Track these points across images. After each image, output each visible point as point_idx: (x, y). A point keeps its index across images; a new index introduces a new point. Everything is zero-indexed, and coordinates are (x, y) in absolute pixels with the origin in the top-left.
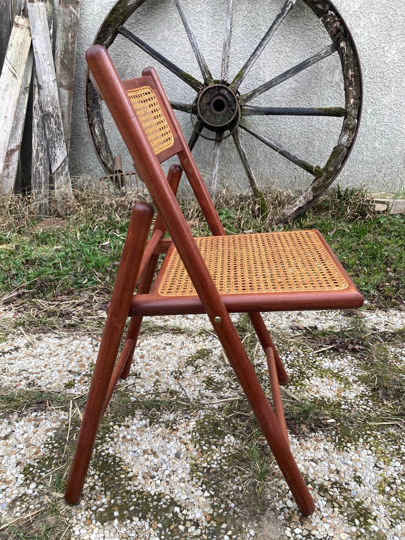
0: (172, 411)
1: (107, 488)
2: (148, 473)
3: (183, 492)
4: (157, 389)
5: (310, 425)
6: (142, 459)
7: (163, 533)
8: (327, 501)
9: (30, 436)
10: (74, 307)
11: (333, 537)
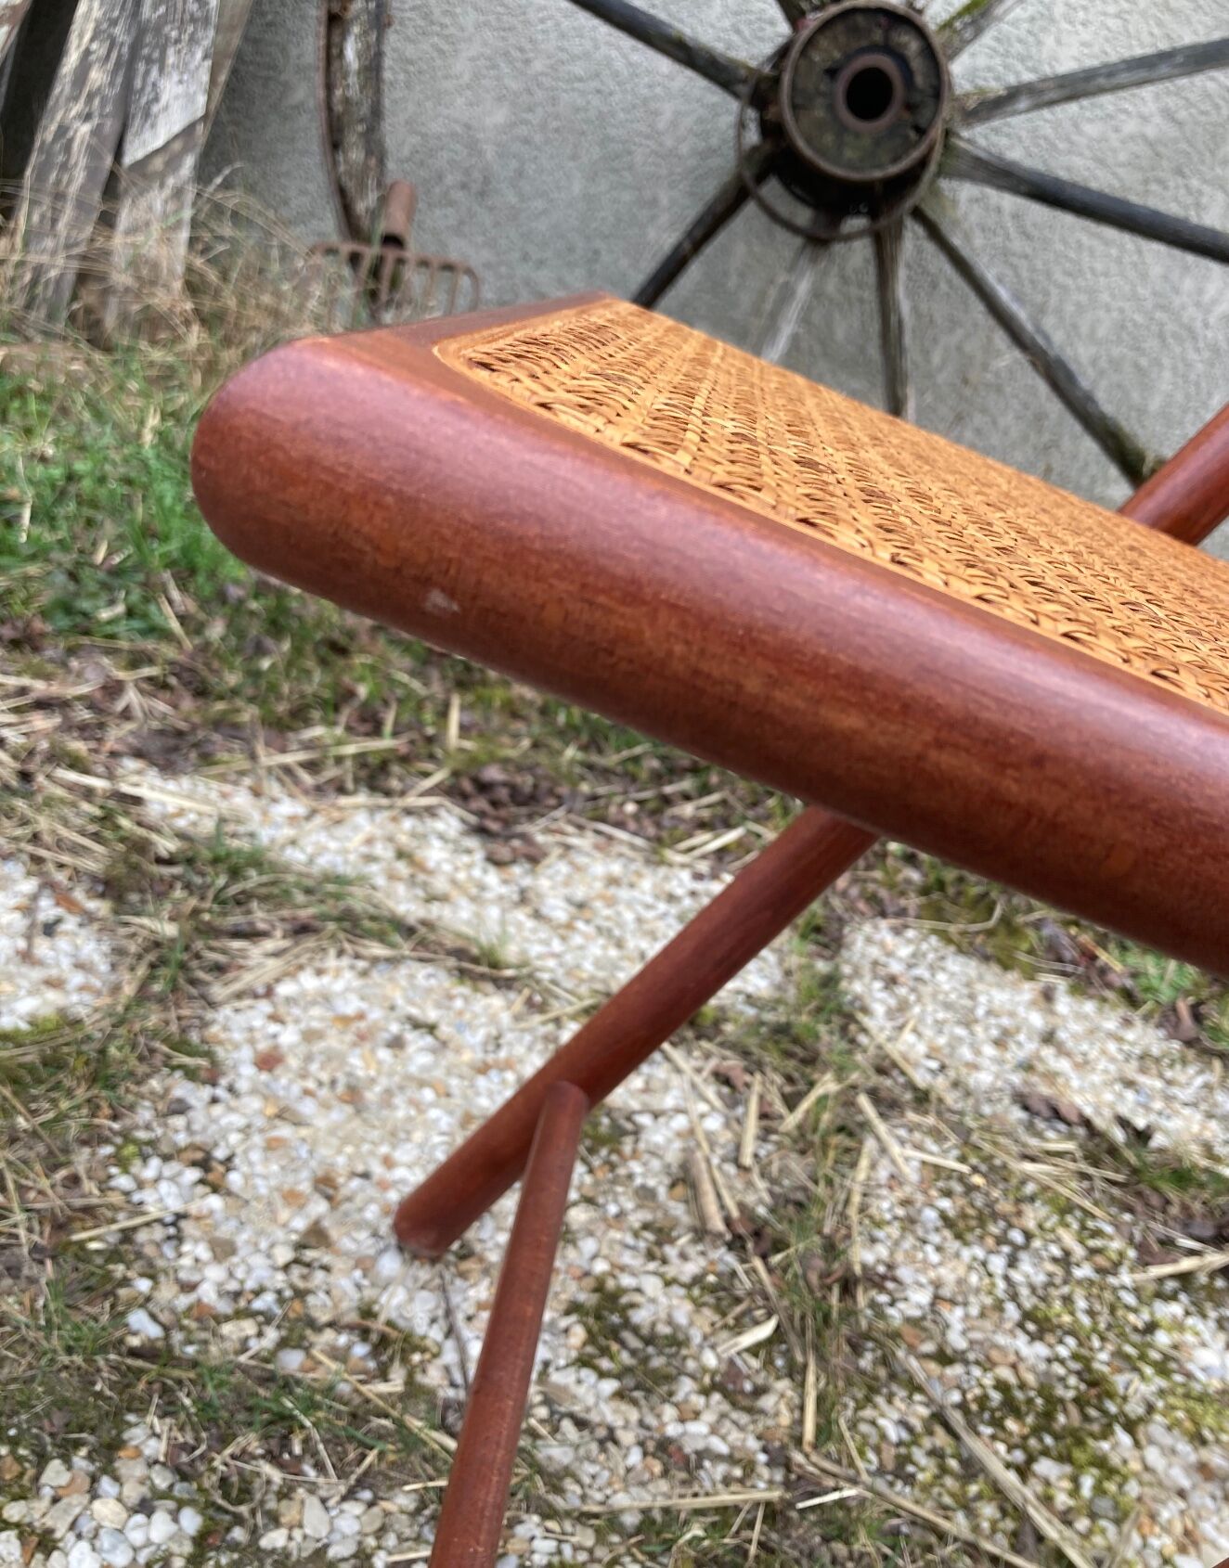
0: (361, 1483)
4: (300, 1294)
10: (16, 710)
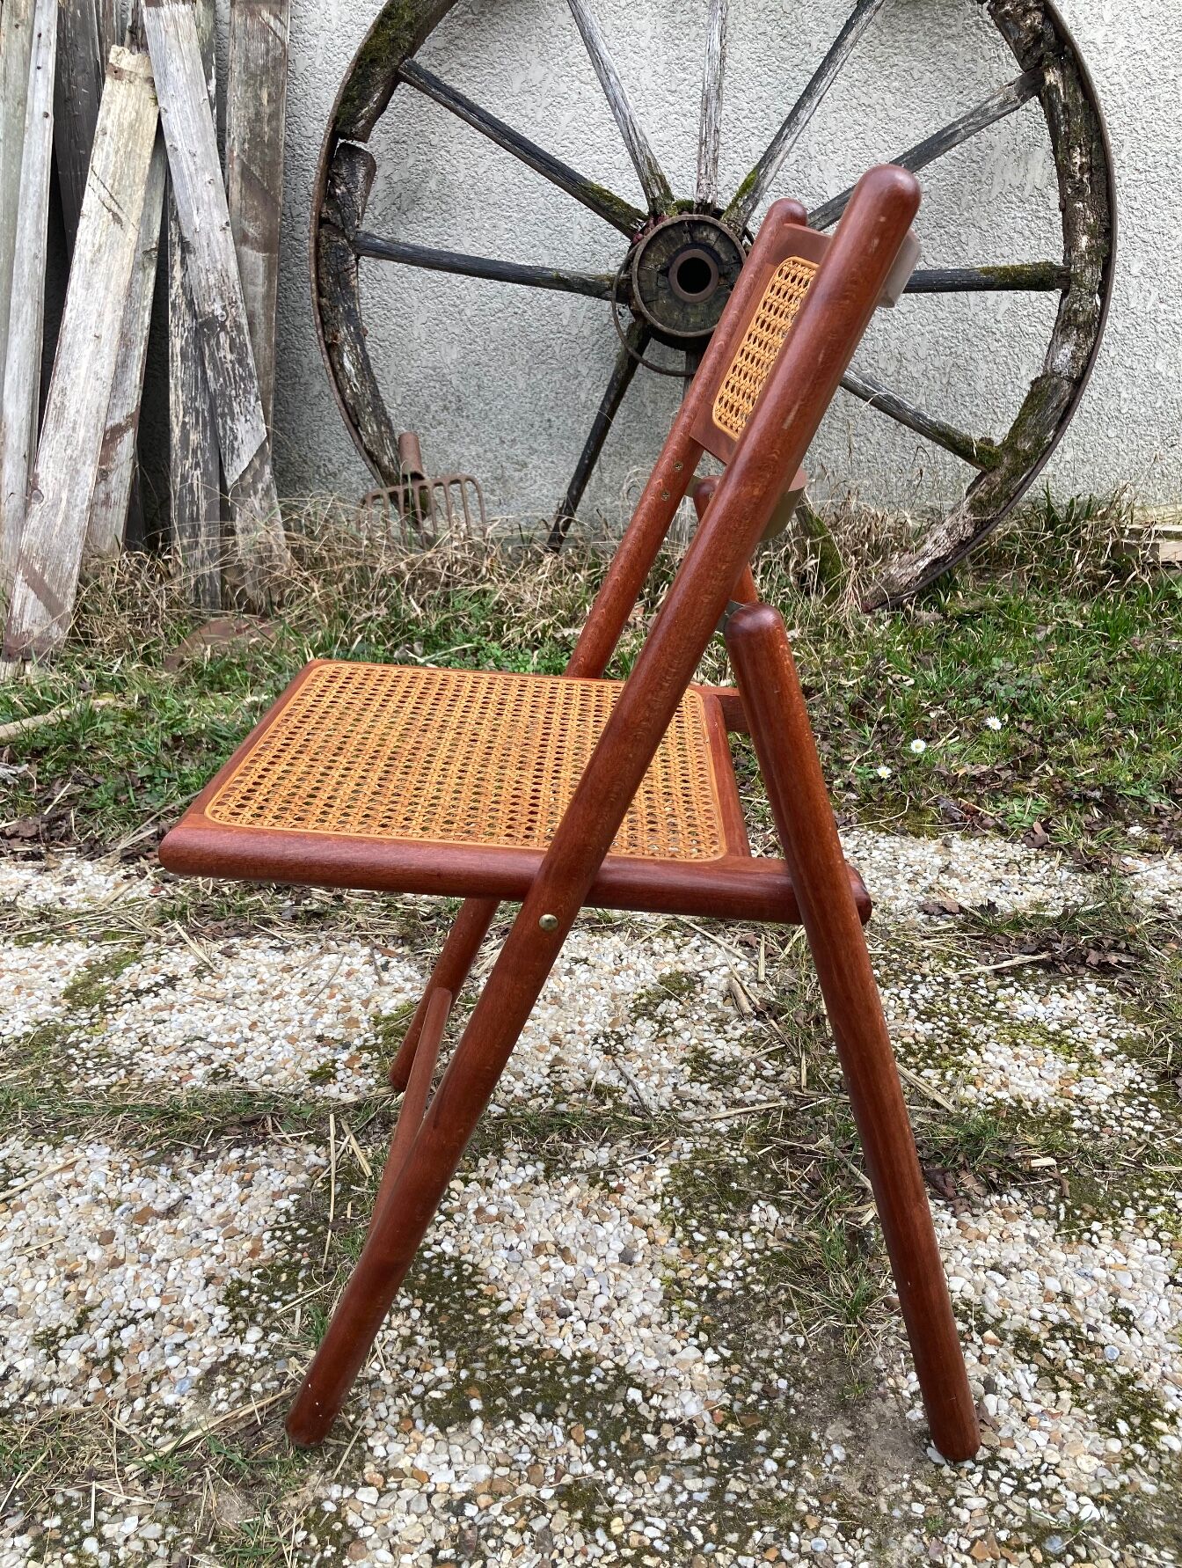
1: (446, 1342)
2: (552, 1304)
3: (649, 1351)
4: (558, 1083)
5: (986, 1175)
6: (532, 1267)
7: (602, 1452)
8: (1040, 1374)
9: (233, 1210)
11: (1057, 1466)
